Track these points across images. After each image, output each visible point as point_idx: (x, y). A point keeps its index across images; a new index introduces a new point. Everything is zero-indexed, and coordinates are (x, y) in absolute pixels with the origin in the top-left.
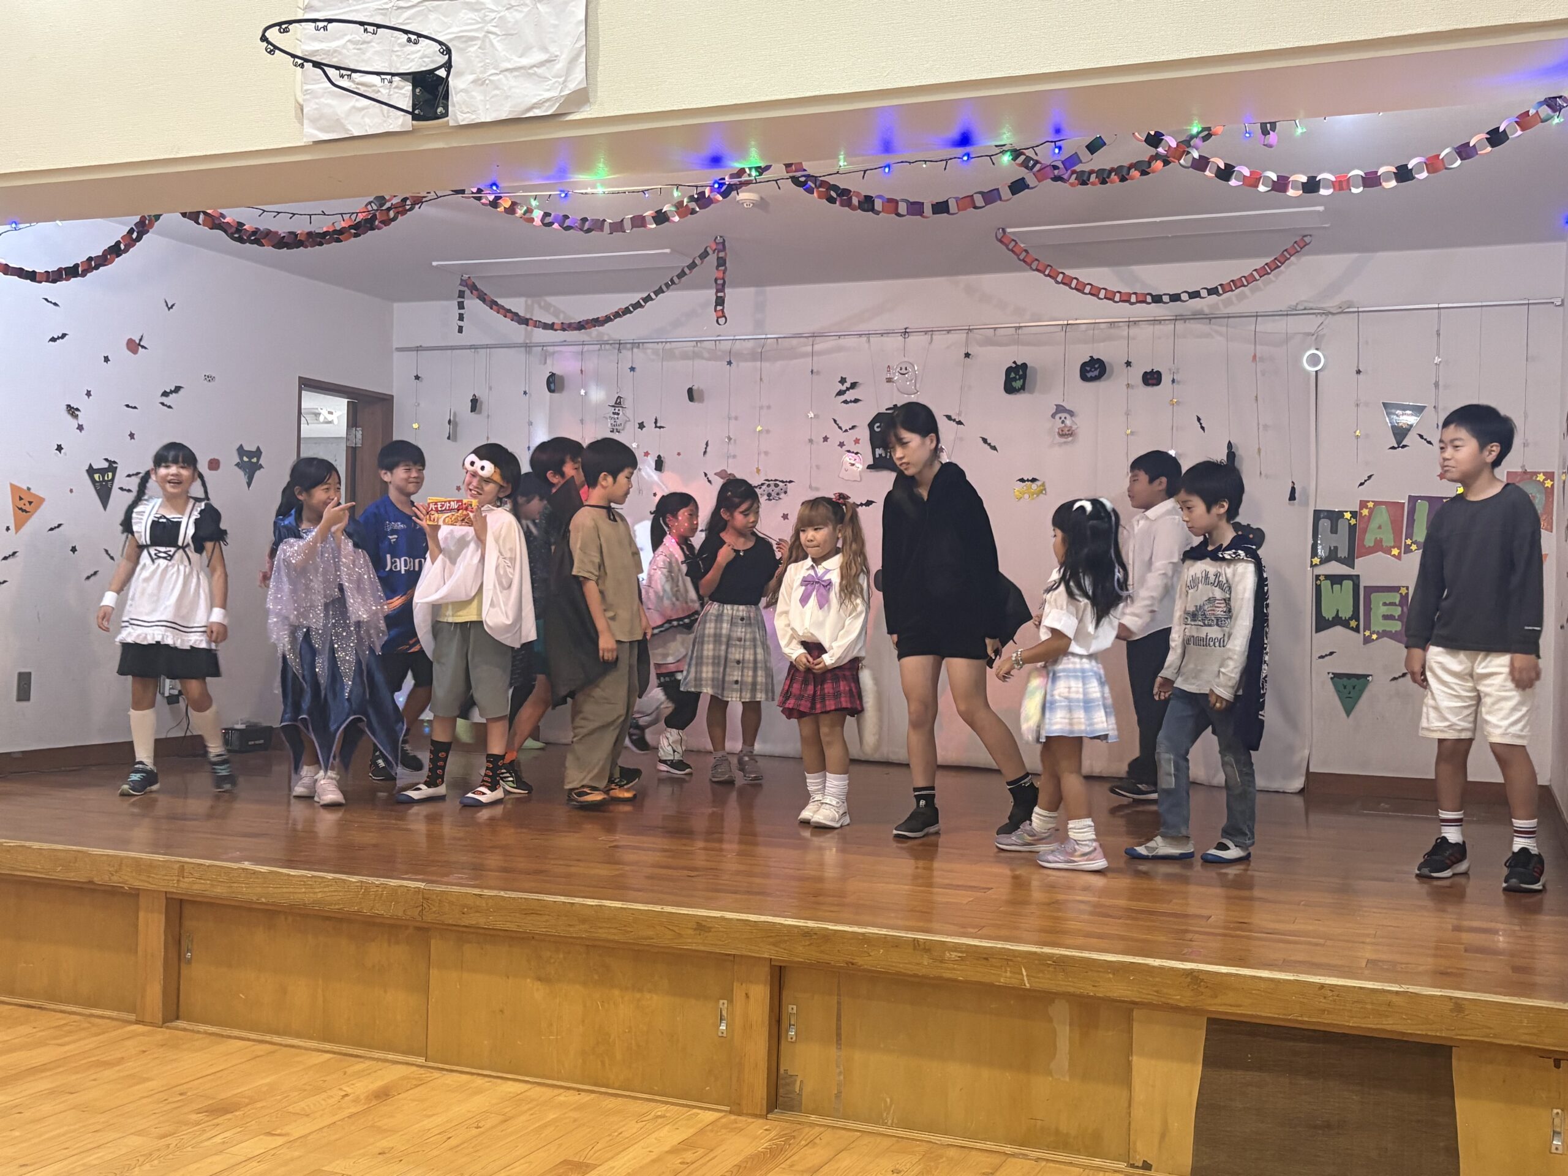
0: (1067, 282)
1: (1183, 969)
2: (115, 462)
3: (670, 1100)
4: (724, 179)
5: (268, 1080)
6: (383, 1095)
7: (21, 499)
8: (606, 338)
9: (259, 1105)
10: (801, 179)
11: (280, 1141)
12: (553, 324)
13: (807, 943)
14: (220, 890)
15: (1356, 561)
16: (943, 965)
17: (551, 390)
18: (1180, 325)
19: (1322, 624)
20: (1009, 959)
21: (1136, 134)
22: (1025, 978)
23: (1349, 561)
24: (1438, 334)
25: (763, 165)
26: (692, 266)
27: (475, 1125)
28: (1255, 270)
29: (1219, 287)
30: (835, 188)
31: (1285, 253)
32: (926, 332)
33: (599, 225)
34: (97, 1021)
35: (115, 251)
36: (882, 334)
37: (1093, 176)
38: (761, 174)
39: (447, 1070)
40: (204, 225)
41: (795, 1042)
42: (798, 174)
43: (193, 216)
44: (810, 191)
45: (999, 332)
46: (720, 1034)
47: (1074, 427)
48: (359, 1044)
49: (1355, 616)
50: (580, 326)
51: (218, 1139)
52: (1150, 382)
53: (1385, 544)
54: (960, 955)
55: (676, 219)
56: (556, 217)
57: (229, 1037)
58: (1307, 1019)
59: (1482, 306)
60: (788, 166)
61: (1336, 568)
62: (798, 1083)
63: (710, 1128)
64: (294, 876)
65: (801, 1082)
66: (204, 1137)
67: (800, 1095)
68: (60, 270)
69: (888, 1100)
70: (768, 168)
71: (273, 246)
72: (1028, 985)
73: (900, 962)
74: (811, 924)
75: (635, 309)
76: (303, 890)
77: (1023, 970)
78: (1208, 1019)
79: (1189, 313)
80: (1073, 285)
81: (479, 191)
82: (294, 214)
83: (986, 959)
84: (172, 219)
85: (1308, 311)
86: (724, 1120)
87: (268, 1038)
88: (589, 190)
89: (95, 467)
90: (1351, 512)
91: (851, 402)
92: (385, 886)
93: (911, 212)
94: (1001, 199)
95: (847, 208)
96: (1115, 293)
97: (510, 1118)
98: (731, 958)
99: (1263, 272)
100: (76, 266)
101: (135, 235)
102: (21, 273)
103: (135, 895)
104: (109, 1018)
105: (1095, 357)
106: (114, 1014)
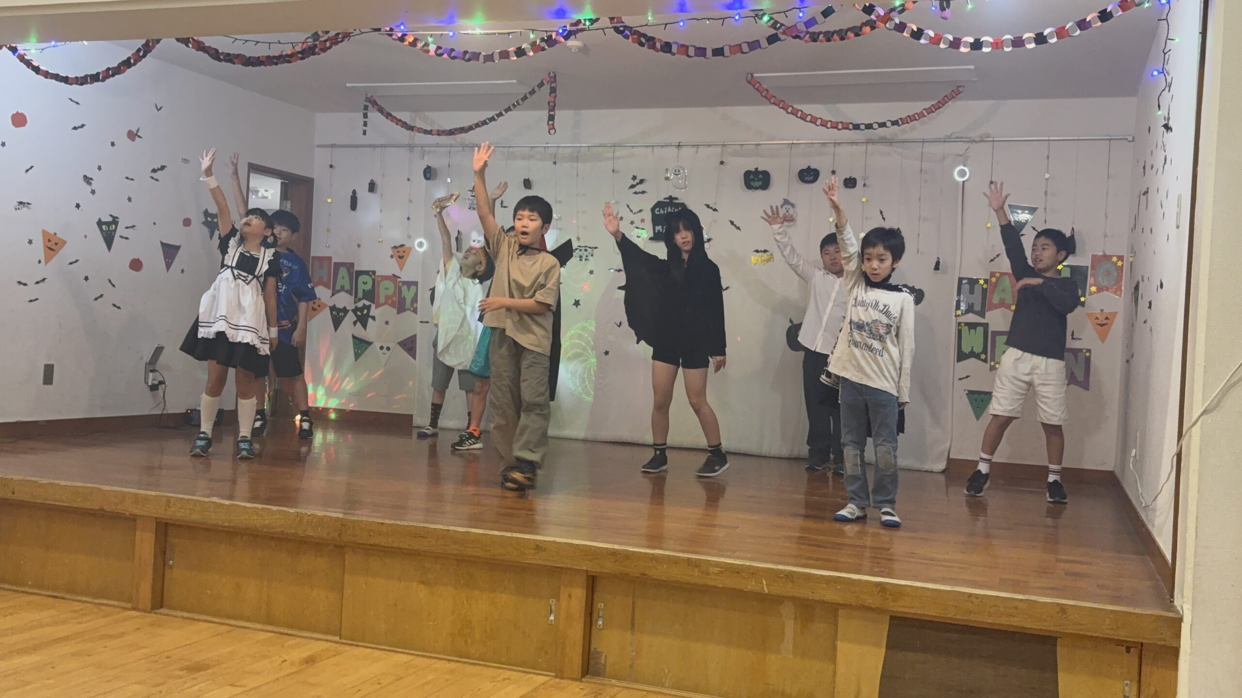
0: (794, 113)
1: (875, 582)
2: (117, 218)
3: (514, 668)
4: (566, 27)
5: (228, 650)
6: (311, 660)
7: (49, 241)
8: (467, 143)
9: (224, 666)
10: (621, 29)
11: (240, 690)
12: (431, 130)
13: (614, 560)
14: (195, 517)
15: (988, 314)
16: (709, 576)
17: (427, 178)
18: (870, 147)
19: (961, 356)
20: (754, 573)
21: (856, 5)
22: (765, 587)
23: (982, 314)
24: (1048, 157)
25: (594, 17)
26: (532, 92)
27: (377, 682)
28: (924, 109)
29: (900, 121)
30: (644, 35)
31: (945, 98)
32: (693, 146)
33: (476, 56)
34: (103, 608)
35: (127, 64)
36: (663, 146)
37: (821, 36)
38: (592, 24)
39: (355, 645)
40: (193, 47)
41: (602, 629)
42: (619, 25)
43: (185, 41)
44: (627, 37)
45: (744, 146)
46: (549, 622)
47: (794, 215)
48: (291, 627)
49: (985, 351)
50: (451, 132)
51: (196, 688)
52: (849, 185)
53: (1006, 302)
54: (720, 569)
55: (531, 54)
56: (446, 49)
57: (199, 620)
58: (958, 617)
59: (1078, 140)
60: (612, 19)
61: (972, 318)
62: (603, 657)
63: (542, 686)
64: (249, 508)
65: (606, 657)
66: (186, 686)
67: (605, 665)
68: (86, 76)
69: (666, 670)
70: (597, 20)
71: (243, 65)
72: (766, 591)
73: (676, 574)
74: (616, 547)
75: (490, 122)
76: (256, 518)
77: (764, 581)
78: (891, 616)
79: (877, 138)
80: (799, 115)
81: (391, 30)
82: (257, 42)
83: (738, 573)
84: (168, 44)
85: (959, 139)
86: (551, 682)
87: (227, 621)
88: (470, 32)
89: (103, 220)
90: (984, 280)
91: (639, 193)
92: (314, 516)
93: (696, 55)
94: (760, 47)
95: (652, 50)
96: (827, 122)
97: (402, 678)
98: (560, 570)
99: (930, 111)
100: (98, 74)
101: (141, 54)
102: (57, 77)
103: (133, 519)
104: (113, 606)
105: (813, 167)
106: (116, 603)
